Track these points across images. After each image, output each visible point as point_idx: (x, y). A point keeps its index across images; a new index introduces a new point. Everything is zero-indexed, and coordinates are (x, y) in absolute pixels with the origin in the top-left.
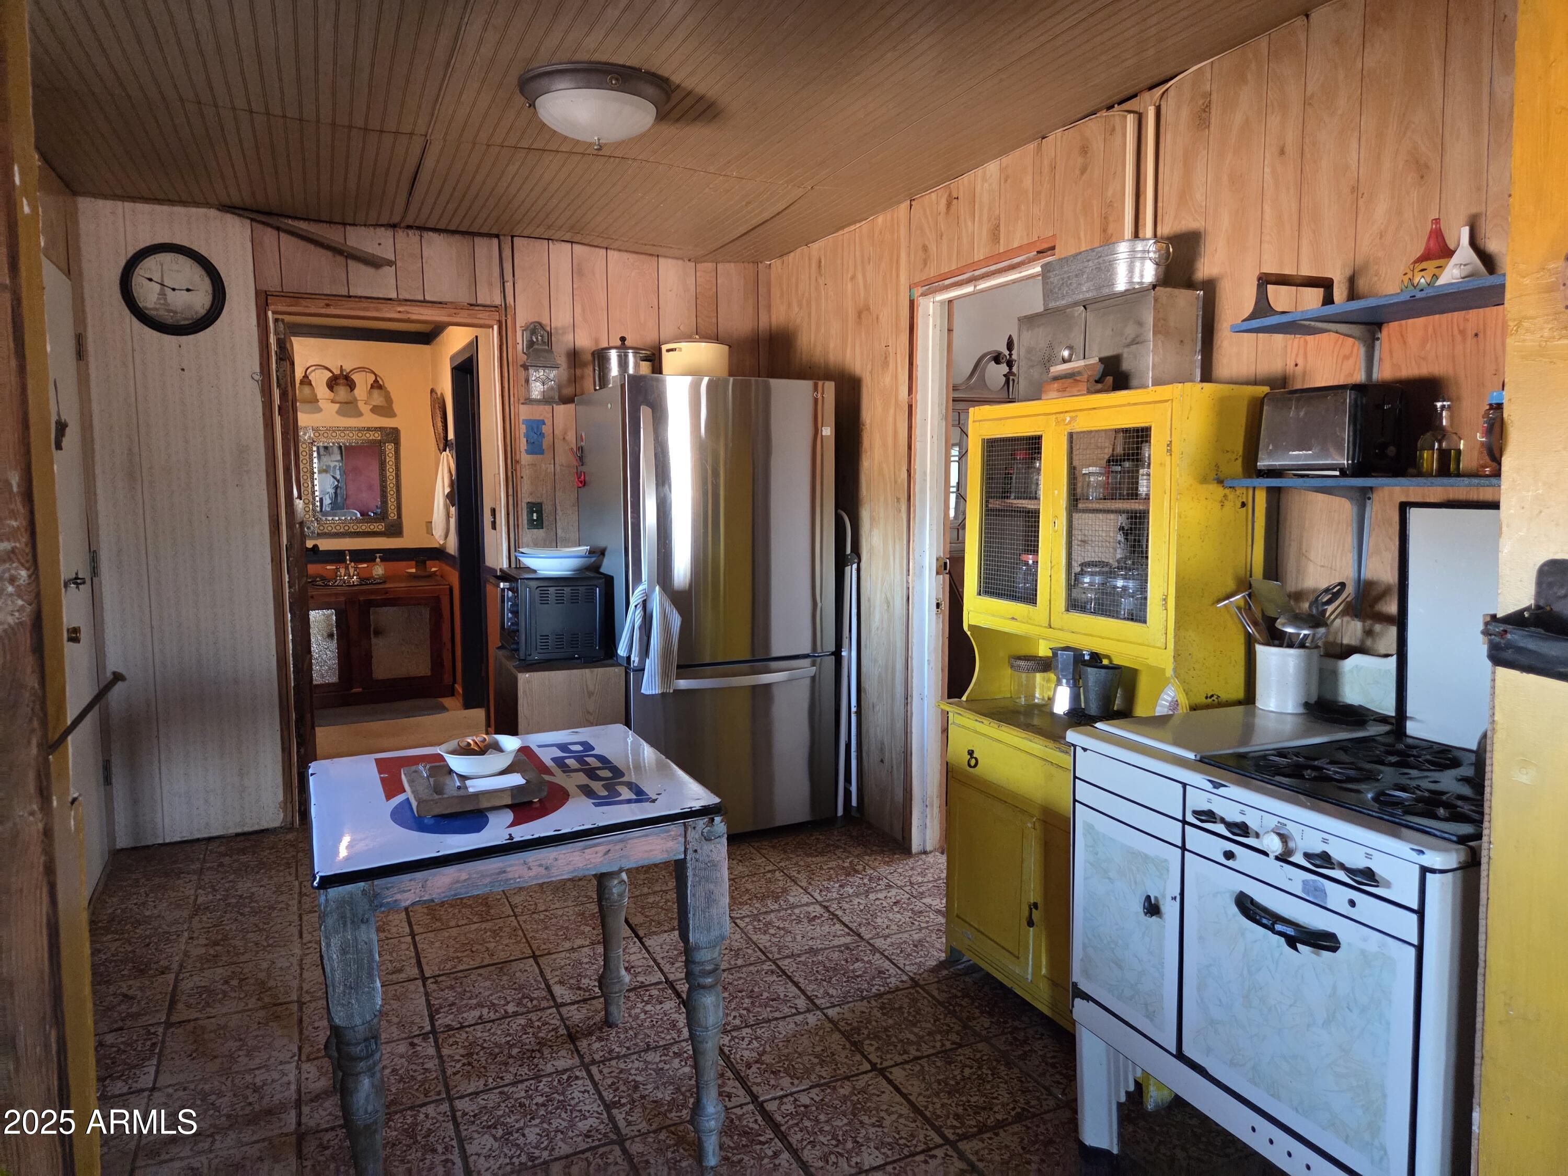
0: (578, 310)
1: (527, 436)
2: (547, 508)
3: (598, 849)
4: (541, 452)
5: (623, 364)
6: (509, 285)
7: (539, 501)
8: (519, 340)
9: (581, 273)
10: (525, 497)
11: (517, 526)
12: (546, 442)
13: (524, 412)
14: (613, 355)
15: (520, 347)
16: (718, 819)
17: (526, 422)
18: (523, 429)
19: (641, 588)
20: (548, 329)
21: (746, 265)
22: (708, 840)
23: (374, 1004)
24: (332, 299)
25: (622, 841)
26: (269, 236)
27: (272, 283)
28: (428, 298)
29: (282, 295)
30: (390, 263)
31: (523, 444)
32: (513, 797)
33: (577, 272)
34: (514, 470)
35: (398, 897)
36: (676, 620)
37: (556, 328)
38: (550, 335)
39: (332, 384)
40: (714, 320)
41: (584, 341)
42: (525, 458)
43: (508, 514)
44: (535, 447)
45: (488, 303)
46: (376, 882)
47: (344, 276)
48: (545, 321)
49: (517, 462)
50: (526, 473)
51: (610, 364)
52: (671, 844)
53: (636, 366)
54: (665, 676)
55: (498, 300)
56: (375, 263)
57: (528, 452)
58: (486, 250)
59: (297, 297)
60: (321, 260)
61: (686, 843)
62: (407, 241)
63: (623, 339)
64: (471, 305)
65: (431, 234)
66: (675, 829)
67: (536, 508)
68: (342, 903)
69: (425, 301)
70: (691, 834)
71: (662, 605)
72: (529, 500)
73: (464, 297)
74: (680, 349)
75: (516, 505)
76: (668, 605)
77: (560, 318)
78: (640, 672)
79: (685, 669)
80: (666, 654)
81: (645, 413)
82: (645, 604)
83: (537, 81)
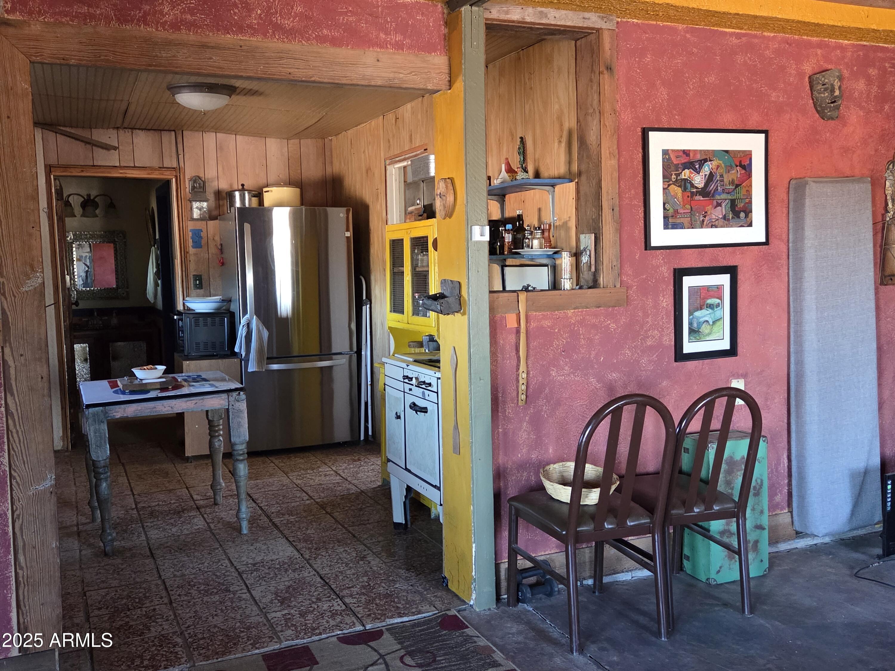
0: (220, 169)
1: (192, 238)
2: (205, 277)
3: (193, 401)
4: (201, 247)
5: (242, 199)
6: (181, 157)
7: (201, 274)
8: (187, 186)
9: (221, 148)
10: (192, 272)
11: (188, 288)
12: (203, 242)
13: (191, 226)
14: (237, 194)
15: (187, 190)
16: (242, 393)
17: (191, 230)
18: (190, 234)
19: (248, 316)
20: (203, 179)
21: (317, 139)
22: (238, 401)
23: (107, 453)
24: (83, 167)
25: (202, 399)
26: (52, 135)
27: (53, 161)
28: (136, 165)
29: (59, 167)
30: (115, 148)
31: (190, 243)
32: (160, 385)
33: (219, 148)
34: (186, 257)
35: (115, 414)
36: (266, 334)
37: (208, 179)
38: (204, 182)
40: (299, 171)
41: (224, 185)
42: (192, 250)
43: (183, 281)
44: (197, 244)
45: (170, 166)
46: (106, 407)
47: (91, 156)
48: (202, 175)
49: (187, 253)
50: (192, 258)
51: (235, 199)
52: (222, 402)
53: (250, 200)
54: (260, 361)
55: (175, 165)
56: (107, 147)
57: (193, 247)
58: (168, 138)
59: (66, 167)
60: (80, 147)
61: (229, 402)
62: (125, 136)
63: (243, 185)
64: (160, 168)
65: (137, 131)
66: (224, 396)
67: (198, 277)
68: (94, 415)
69: (135, 167)
70: (230, 398)
71: (257, 326)
72: (195, 274)
73: (156, 164)
74: (272, 191)
75: (187, 276)
76: (261, 326)
77: (210, 173)
78: (247, 360)
79: (271, 359)
80: (260, 351)
81: (247, 227)
82: (248, 325)
83: (174, 89)
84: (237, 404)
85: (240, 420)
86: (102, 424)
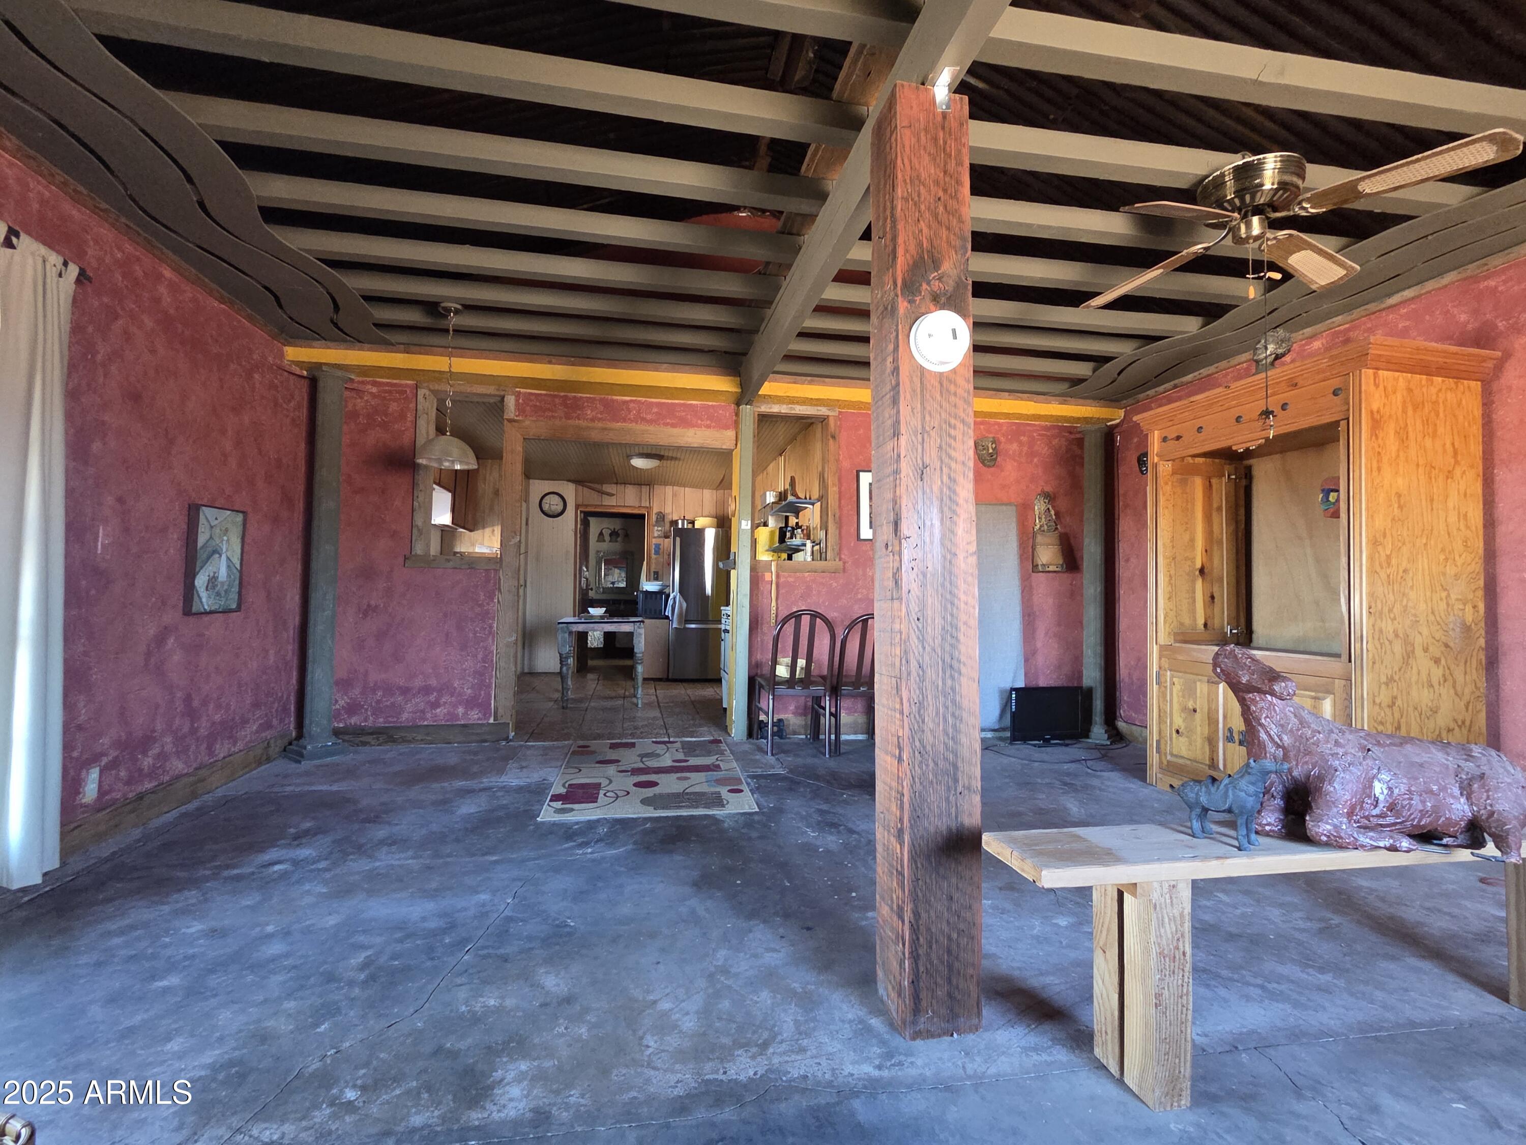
0: (674, 507)
1: (653, 548)
2: (660, 573)
3: (614, 626)
4: (656, 554)
5: (683, 524)
6: (652, 500)
7: (657, 571)
8: (654, 517)
10: (652, 570)
11: (647, 577)
12: (661, 551)
13: (654, 541)
14: (680, 522)
15: (654, 520)
17: (655, 544)
18: (653, 546)
19: (674, 594)
20: (664, 514)
24: (596, 506)
25: (619, 625)
26: (580, 487)
27: (580, 502)
28: (626, 505)
29: (583, 505)
30: (613, 495)
31: (653, 551)
33: (675, 495)
34: (650, 560)
36: (685, 605)
37: (666, 513)
38: (664, 516)
39: (611, 535)
41: (675, 518)
42: (653, 556)
43: (645, 572)
45: (645, 506)
47: (601, 499)
48: (663, 511)
49: (651, 558)
50: (653, 561)
51: (678, 524)
52: (630, 627)
53: (687, 525)
54: (679, 622)
55: (648, 505)
56: (610, 495)
57: (653, 554)
58: (645, 489)
59: (587, 506)
60: (595, 495)
61: (634, 627)
62: (621, 488)
63: (684, 516)
64: (639, 507)
65: (628, 485)
66: (632, 624)
67: (656, 573)
68: (562, 628)
69: (624, 506)
71: (679, 599)
72: (654, 570)
73: (637, 505)
74: (701, 520)
75: (649, 569)
76: (682, 600)
77: (668, 510)
78: (672, 621)
79: (688, 621)
80: (680, 615)
81: (678, 539)
82: (675, 598)
83: (629, 457)
84: (639, 629)
85: (640, 639)
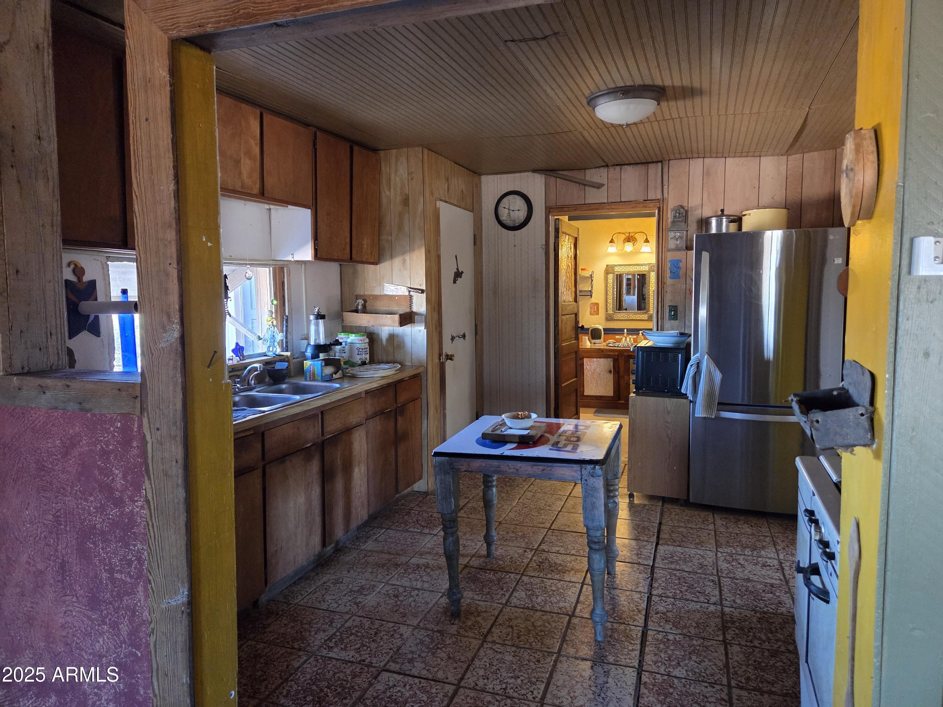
0: (705, 196)
1: (670, 269)
2: (680, 309)
3: (540, 467)
4: (678, 277)
5: (719, 225)
6: (665, 187)
7: (675, 305)
8: (669, 216)
9: (708, 174)
10: (668, 302)
11: (663, 318)
12: (682, 272)
13: (670, 256)
14: (714, 222)
15: (669, 220)
16: (597, 467)
17: (671, 261)
18: (669, 265)
19: (698, 355)
20: (686, 208)
21: (827, 151)
22: (593, 476)
23: (451, 507)
24: (577, 206)
25: (551, 466)
26: (553, 180)
27: (552, 203)
28: (622, 200)
29: (556, 207)
30: (602, 185)
31: (668, 274)
32: (519, 438)
33: (706, 174)
34: (663, 288)
35: (460, 467)
36: (718, 376)
37: (691, 208)
38: (687, 212)
40: (799, 190)
42: (669, 281)
43: (658, 312)
44: (675, 275)
45: (654, 198)
46: (452, 459)
47: (583, 195)
48: (685, 204)
49: (664, 283)
50: (669, 289)
51: (711, 226)
52: (574, 474)
53: (727, 227)
55: (659, 196)
56: (599, 186)
57: (671, 278)
58: (654, 170)
59: (562, 207)
60: (574, 189)
61: (582, 475)
62: (614, 172)
63: (722, 211)
64: (645, 200)
65: (626, 166)
66: (576, 467)
67: (674, 309)
68: (442, 464)
69: (621, 202)
70: (584, 472)
71: (708, 366)
72: (670, 304)
73: (641, 197)
74: (750, 214)
75: (663, 306)
76: (713, 367)
77: (694, 201)
78: (693, 402)
79: (723, 405)
80: (710, 395)
81: (706, 256)
82: (698, 365)
84: (591, 479)
85: (594, 500)
86: (447, 475)
